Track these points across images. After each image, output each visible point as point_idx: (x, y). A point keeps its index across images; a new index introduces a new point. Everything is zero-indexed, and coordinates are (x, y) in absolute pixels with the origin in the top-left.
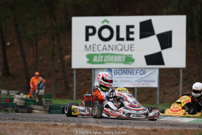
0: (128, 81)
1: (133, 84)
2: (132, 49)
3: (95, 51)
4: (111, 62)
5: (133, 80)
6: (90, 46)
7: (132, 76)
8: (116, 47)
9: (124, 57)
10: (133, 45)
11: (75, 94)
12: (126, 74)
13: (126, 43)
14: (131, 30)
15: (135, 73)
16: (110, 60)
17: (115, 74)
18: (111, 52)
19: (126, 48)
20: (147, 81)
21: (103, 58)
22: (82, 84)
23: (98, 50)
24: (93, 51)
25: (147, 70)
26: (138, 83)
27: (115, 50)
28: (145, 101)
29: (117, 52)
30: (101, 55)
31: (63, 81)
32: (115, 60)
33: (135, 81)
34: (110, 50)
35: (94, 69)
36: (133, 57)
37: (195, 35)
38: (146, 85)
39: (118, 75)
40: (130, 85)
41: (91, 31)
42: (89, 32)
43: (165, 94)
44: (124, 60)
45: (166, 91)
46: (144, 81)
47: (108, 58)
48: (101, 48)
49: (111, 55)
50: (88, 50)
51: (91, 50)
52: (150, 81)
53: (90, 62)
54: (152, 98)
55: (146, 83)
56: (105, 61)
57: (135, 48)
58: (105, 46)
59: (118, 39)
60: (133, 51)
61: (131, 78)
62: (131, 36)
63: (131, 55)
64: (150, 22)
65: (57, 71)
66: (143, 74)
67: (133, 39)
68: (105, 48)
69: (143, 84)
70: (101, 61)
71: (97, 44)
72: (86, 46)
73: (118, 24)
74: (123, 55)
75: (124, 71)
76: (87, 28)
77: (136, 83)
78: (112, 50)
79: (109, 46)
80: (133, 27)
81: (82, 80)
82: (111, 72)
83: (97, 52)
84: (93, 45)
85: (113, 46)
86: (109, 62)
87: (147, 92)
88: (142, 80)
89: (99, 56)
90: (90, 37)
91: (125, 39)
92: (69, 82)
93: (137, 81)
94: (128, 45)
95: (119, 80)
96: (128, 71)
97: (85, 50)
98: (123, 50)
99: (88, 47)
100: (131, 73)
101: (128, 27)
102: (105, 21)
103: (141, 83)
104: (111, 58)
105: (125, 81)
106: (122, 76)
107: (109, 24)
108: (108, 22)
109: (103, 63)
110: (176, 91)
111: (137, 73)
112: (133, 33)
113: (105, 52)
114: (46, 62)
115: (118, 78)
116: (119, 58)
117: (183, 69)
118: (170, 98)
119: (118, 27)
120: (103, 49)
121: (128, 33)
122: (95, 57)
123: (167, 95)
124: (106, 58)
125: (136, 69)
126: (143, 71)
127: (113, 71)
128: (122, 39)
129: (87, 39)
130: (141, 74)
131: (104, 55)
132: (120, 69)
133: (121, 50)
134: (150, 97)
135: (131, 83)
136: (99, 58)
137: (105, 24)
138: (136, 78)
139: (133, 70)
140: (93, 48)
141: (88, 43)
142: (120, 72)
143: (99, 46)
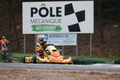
0: (58, 42)
1: (61, 44)
2: (60, 22)
3: (37, 23)
4: (47, 30)
5: (61, 41)
6: (34, 20)
7: (60, 38)
8: (50, 21)
9: (55, 26)
10: (61, 19)
11: (25, 50)
12: (56, 37)
13: (56, 18)
14: (59, 10)
15: (62, 37)
16: (46, 29)
17: (49, 37)
18: (47, 24)
19: (57, 22)
20: (70, 42)
21: (42, 28)
22: (28, 44)
23: (39, 23)
24: (36, 23)
25: (69, 35)
26: (64, 43)
27: (50, 22)
28: (68, 54)
29: (51, 24)
30: (41, 25)
31: (16, 42)
32: (50, 28)
33: (62, 42)
34: (47, 22)
35: (37, 34)
36: (61, 27)
37: (98, 13)
38: (69, 44)
39: (51, 38)
40: (59, 44)
41: (34, 11)
42: (33, 11)
43: (80, 49)
44: (55, 29)
45: (81, 48)
46: (68, 42)
47: (45, 28)
48: (40, 21)
49: (47, 25)
50: (33, 23)
51: (34, 23)
52: (72, 42)
53: (34, 30)
54: (72, 52)
55: (69, 43)
56: (43, 29)
57: (62, 21)
58: (43, 20)
59: (51, 15)
60: (61, 23)
61: (60, 40)
62: (59, 14)
63: (60, 26)
64: (71, 5)
65: (12, 36)
66: (67, 38)
67: (60, 16)
68: (43, 21)
69: (67, 44)
70: (41, 29)
71: (38, 19)
72: (31, 20)
73: (51, 7)
74: (55, 25)
75: (55, 35)
76: (32, 9)
77: (63, 43)
78: (48, 22)
79: (46, 20)
80: (60, 8)
81: (28, 41)
82: (47, 36)
83: (38, 24)
84: (36, 20)
85: (48, 20)
86: (46, 30)
87: (68, 48)
88: (67, 41)
89: (40, 26)
90: (34, 15)
91: (56, 16)
92: (20, 42)
93: (63, 42)
94: (58, 19)
95: (52, 41)
96: (58, 36)
97: (31, 23)
98: (55, 22)
99: (33, 21)
100: (59, 37)
101: (58, 8)
102: (43, 4)
103: (66, 43)
104: (47, 27)
105: (56, 42)
106: (54, 38)
107: (46, 7)
108: (45, 5)
109: (42, 30)
110: (87, 47)
111: (63, 36)
112: (60, 12)
113: (43, 24)
114: (5, 30)
115: (51, 40)
116: (52, 28)
117: (92, 34)
118: (84, 52)
119: (51, 8)
120: (42, 22)
121: (58, 12)
122: (37, 27)
123: (81, 50)
124: (44, 28)
125: (63, 34)
126: (67, 35)
127: (48, 35)
128: (54, 16)
129: (32, 16)
130: (65, 37)
131: (43, 25)
132: (53, 34)
133: (54, 22)
134: (71, 52)
135: (60, 43)
136: (40, 28)
137: (43, 6)
138: (63, 40)
139: (61, 35)
140: (36, 21)
141: (32, 19)
142: (53, 36)
143: (40, 20)
